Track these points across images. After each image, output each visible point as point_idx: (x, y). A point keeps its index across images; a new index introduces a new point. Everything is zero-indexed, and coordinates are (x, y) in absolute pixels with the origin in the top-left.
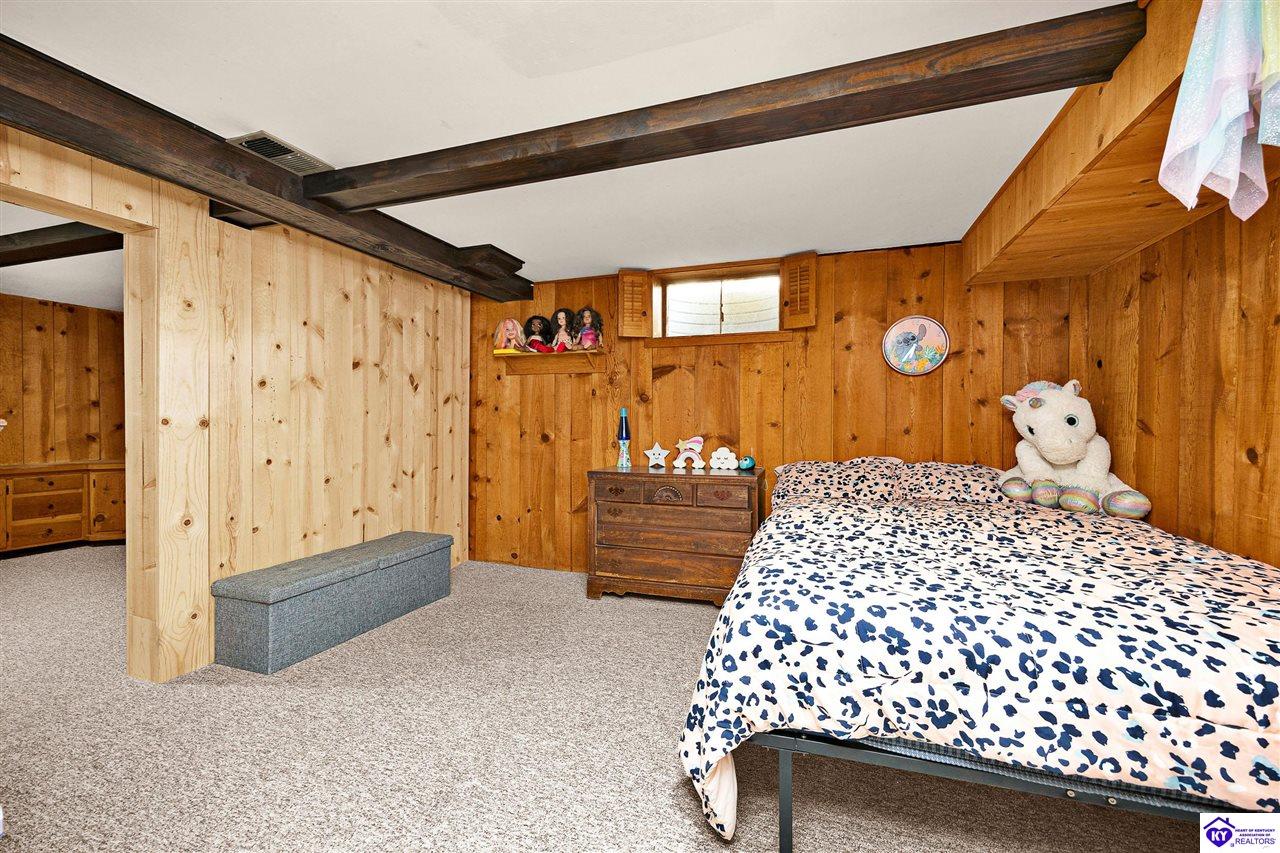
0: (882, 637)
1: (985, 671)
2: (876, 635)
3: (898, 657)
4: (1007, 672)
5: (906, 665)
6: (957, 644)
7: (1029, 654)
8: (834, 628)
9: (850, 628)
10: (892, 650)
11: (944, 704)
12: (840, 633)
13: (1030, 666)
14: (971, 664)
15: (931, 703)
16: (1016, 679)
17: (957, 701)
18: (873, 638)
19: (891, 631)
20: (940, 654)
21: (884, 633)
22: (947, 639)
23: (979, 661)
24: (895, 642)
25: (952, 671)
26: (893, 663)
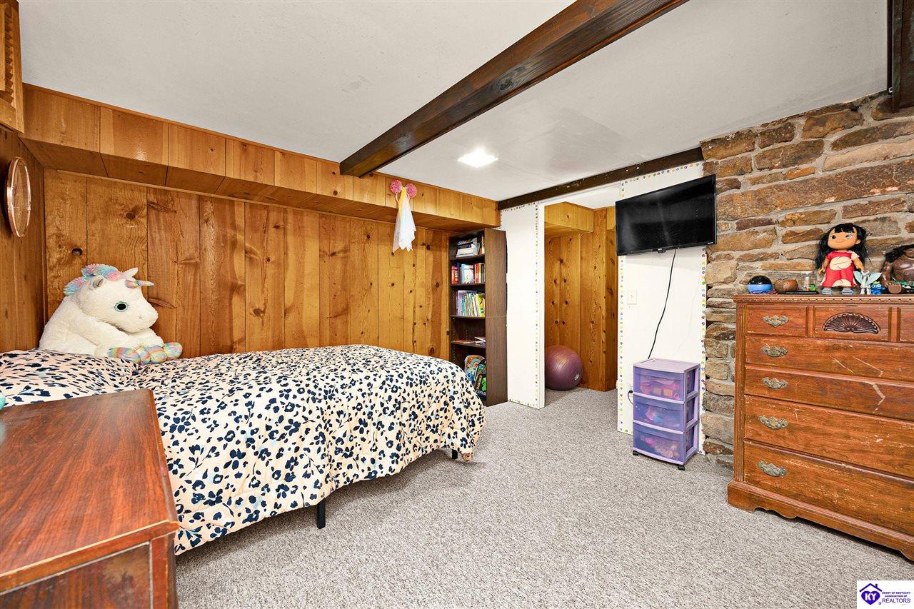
0: (291, 470)
1: (298, 425)
2: (291, 472)
3: (299, 460)
4: (295, 416)
5: (301, 456)
6: (287, 437)
7: (284, 408)
8: (293, 492)
9: (290, 485)
10: (296, 464)
11: (316, 438)
12: (294, 489)
13: (289, 408)
14: (296, 430)
15: (317, 443)
16: (297, 412)
17: (313, 433)
18: (293, 473)
19: (287, 467)
20: (294, 443)
21: (289, 469)
22: (286, 441)
23: (293, 427)
24: (292, 464)
25: (301, 437)
26: (302, 462)
